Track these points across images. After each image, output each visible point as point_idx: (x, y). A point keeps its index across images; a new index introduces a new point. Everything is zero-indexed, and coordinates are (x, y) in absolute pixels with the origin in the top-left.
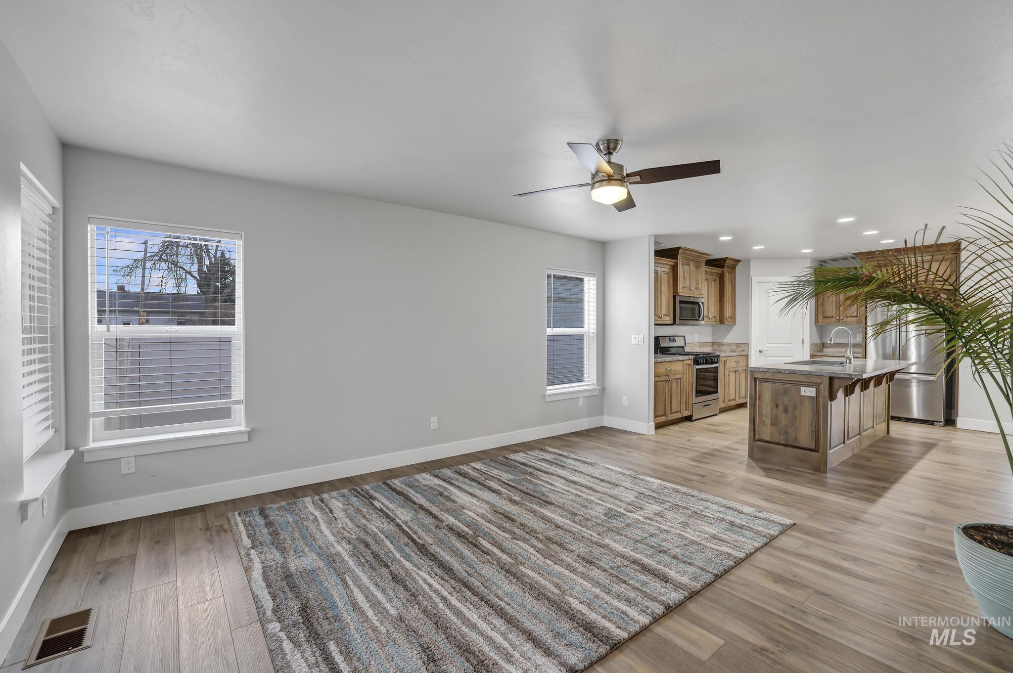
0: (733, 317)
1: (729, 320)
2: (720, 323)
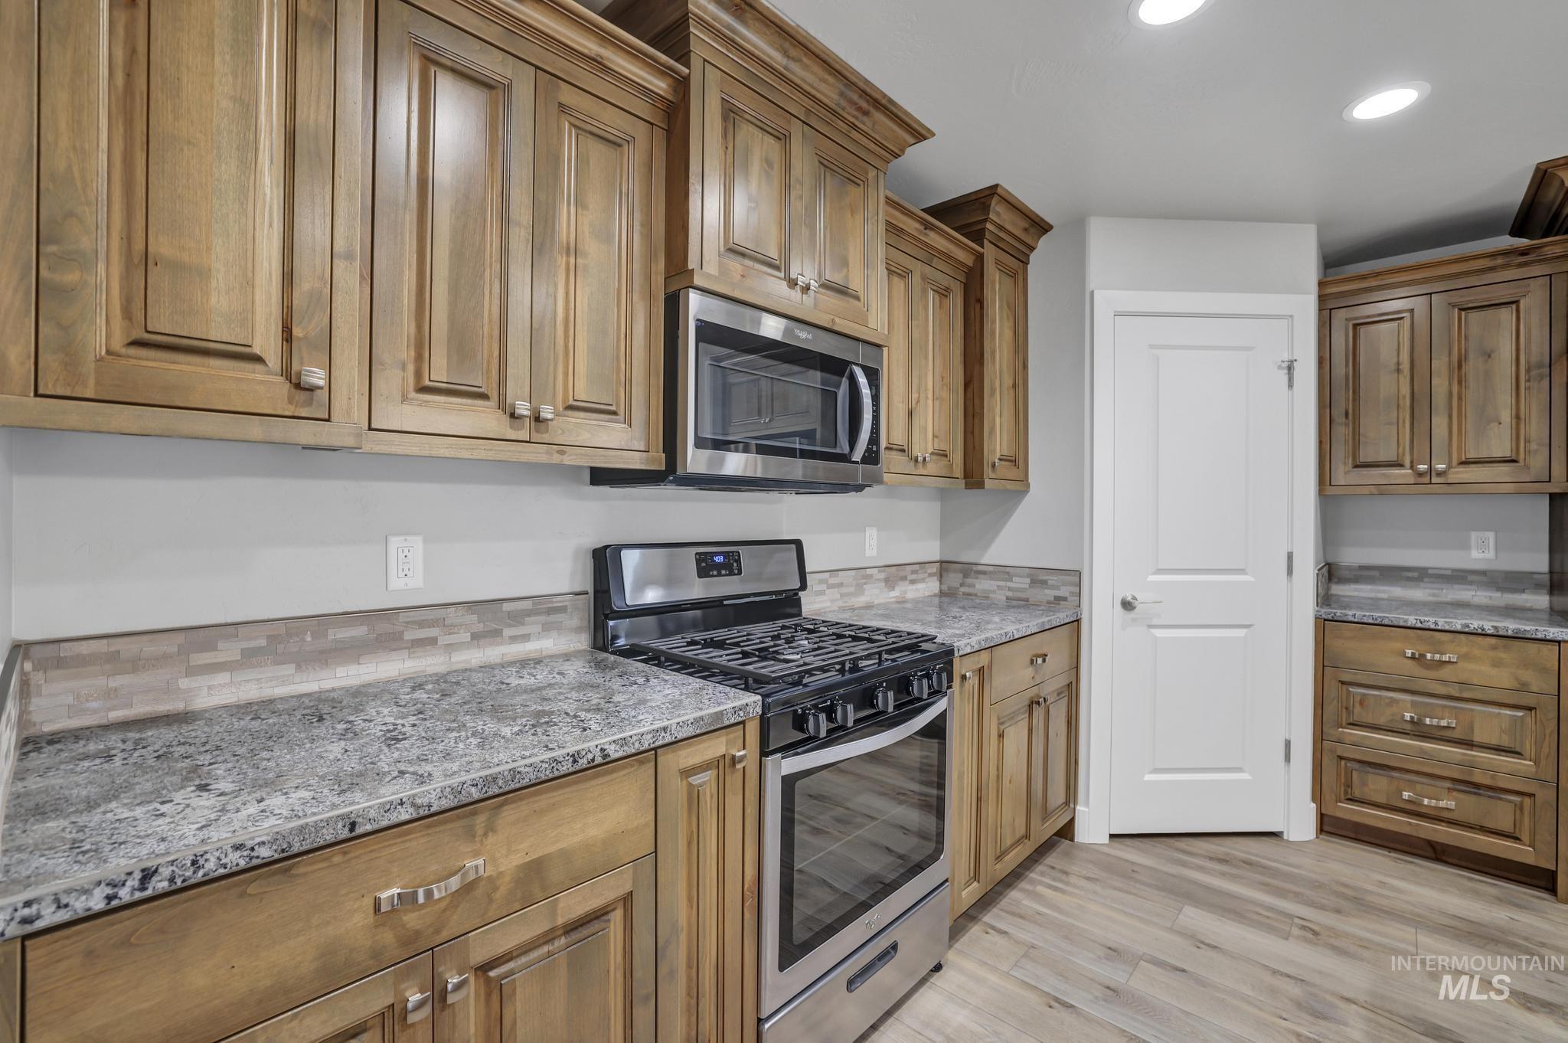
0: (1018, 460)
1: (1004, 469)
2: (966, 483)
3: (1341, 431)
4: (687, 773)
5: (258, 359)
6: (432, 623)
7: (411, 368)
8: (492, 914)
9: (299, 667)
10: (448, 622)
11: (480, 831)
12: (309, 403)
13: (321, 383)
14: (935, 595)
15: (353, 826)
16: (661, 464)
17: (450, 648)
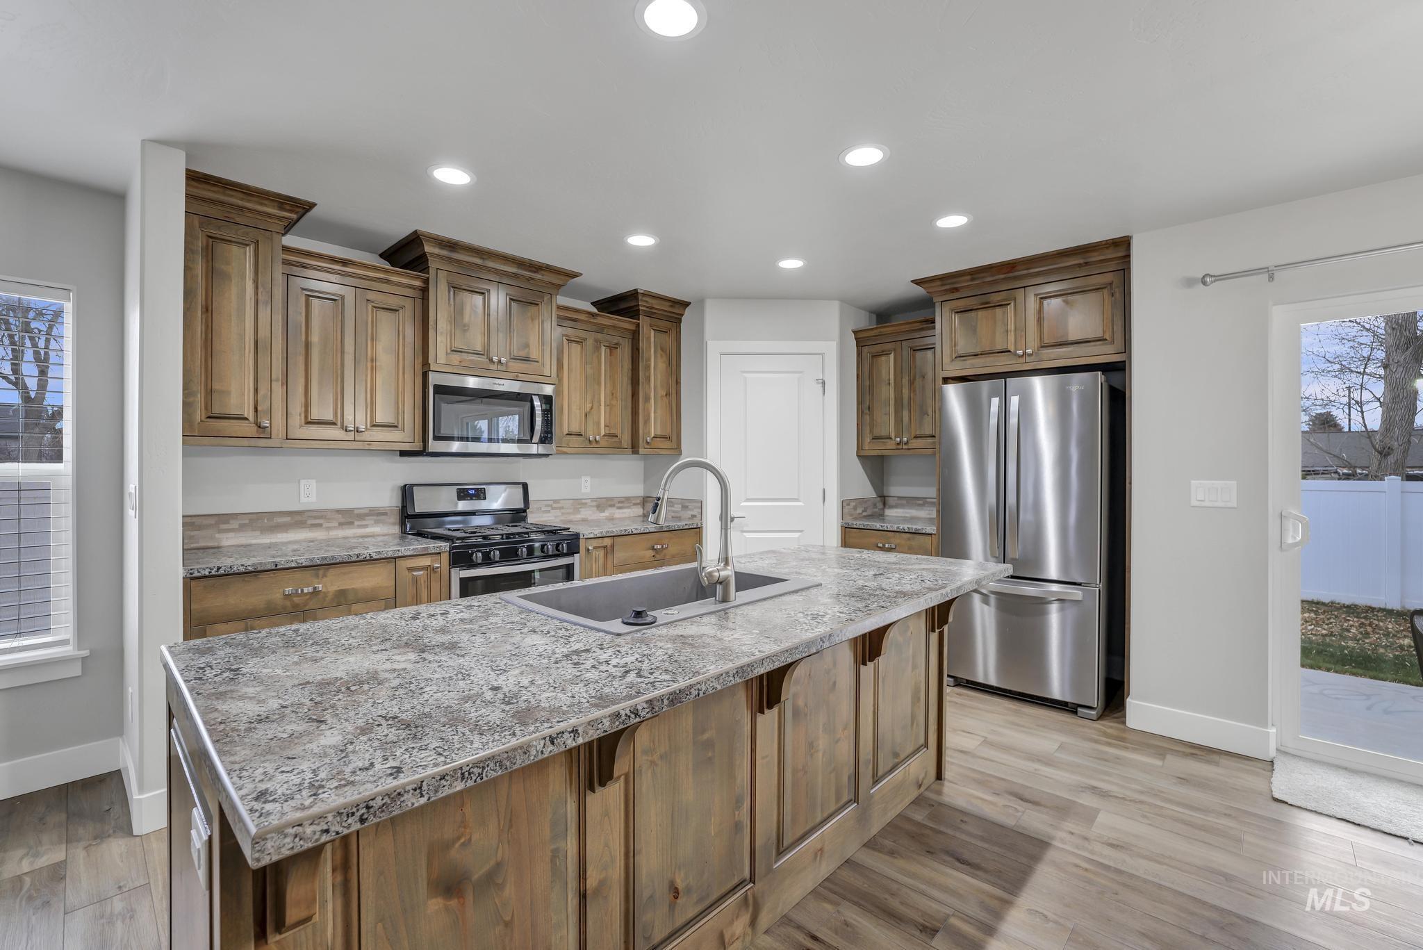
0: (673, 438)
1: (658, 443)
2: (633, 451)
3: (867, 418)
4: (411, 569)
5: (246, 419)
6: (321, 517)
7: (303, 415)
8: (325, 605)
9: (261, 533)
10: (327, 517)
11: (320, 576)
12: (264, 432)
13: (268, 425)
14: (639, 516)
15: (276, 565)
16: (420, 448)
17: (329, 529)
